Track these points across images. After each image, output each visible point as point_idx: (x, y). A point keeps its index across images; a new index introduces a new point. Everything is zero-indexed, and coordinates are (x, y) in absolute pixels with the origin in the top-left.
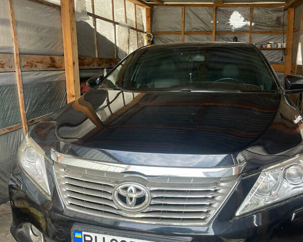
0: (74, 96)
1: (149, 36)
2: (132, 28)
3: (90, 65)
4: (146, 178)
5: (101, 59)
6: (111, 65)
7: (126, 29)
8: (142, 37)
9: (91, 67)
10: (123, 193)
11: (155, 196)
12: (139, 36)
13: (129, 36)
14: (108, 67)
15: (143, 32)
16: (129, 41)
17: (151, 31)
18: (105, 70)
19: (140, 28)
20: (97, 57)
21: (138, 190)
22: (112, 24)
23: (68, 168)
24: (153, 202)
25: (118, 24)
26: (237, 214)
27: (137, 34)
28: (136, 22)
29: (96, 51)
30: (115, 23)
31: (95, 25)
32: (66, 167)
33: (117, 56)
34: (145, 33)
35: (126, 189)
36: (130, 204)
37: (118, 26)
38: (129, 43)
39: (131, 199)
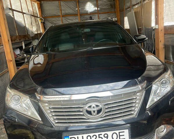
0: (11, 61)
1: (41, 19)
2: (32, 16)
3: (15, 40)
4: (99, 99)
5: (20, 36)
6: (25, 39)
7: (29, 16)
8: (38, 21)
9: (16, 41)
10: (89, 109)
11: (107, 107)
12: (36, 20)
13: (31, 20)
14: (24, 40)
15: (37, 17)
16: (32, 23)
17: (42, 16)
18: (23, 42)
19: (36, 15)
20: (17, 35)
21: (97, 106)
22: (22, 14)
23: (49, 102)
24: (106, 111)
25: (25, 13)
26: (147, 107)
27: (35, 19)
28: (33, 12)
29: (17, 31)
30: (23, 13)
31: (13, 15)
32: (48, 102)
33: (28, 33)
34: (39, 18)
35: (90, 107)
36: (94, 114)
37: (25, 15)
38: (32, 24)
39: (94, 112)
